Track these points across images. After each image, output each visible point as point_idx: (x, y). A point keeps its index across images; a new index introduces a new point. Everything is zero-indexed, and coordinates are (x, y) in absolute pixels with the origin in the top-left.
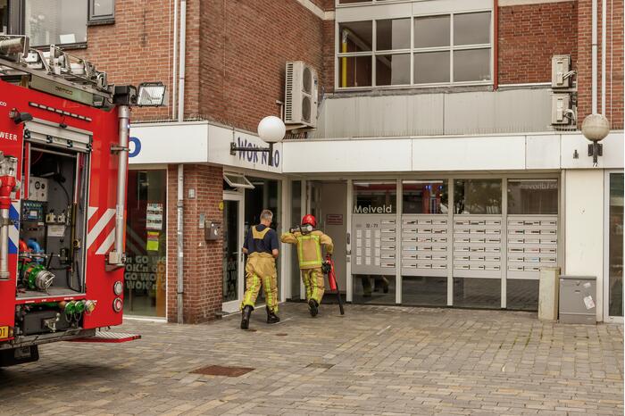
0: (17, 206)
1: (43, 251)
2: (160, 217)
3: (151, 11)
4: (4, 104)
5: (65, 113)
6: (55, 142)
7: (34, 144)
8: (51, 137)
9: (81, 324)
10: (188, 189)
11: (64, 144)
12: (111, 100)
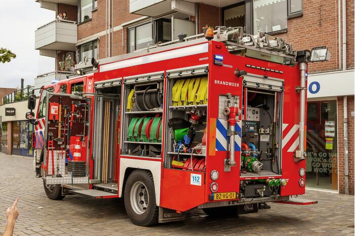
0: (240, 124)
1: (257, 149)
2: (333, 129)
3: (324, 5)
4: (231, 67)
5: (267, 69)
6: (261, 87)
7: (249, 89)
8: (259, 84)
9: (279, 193)
10: (350, 111)
11: (267, 88)
12: (295, 60)
